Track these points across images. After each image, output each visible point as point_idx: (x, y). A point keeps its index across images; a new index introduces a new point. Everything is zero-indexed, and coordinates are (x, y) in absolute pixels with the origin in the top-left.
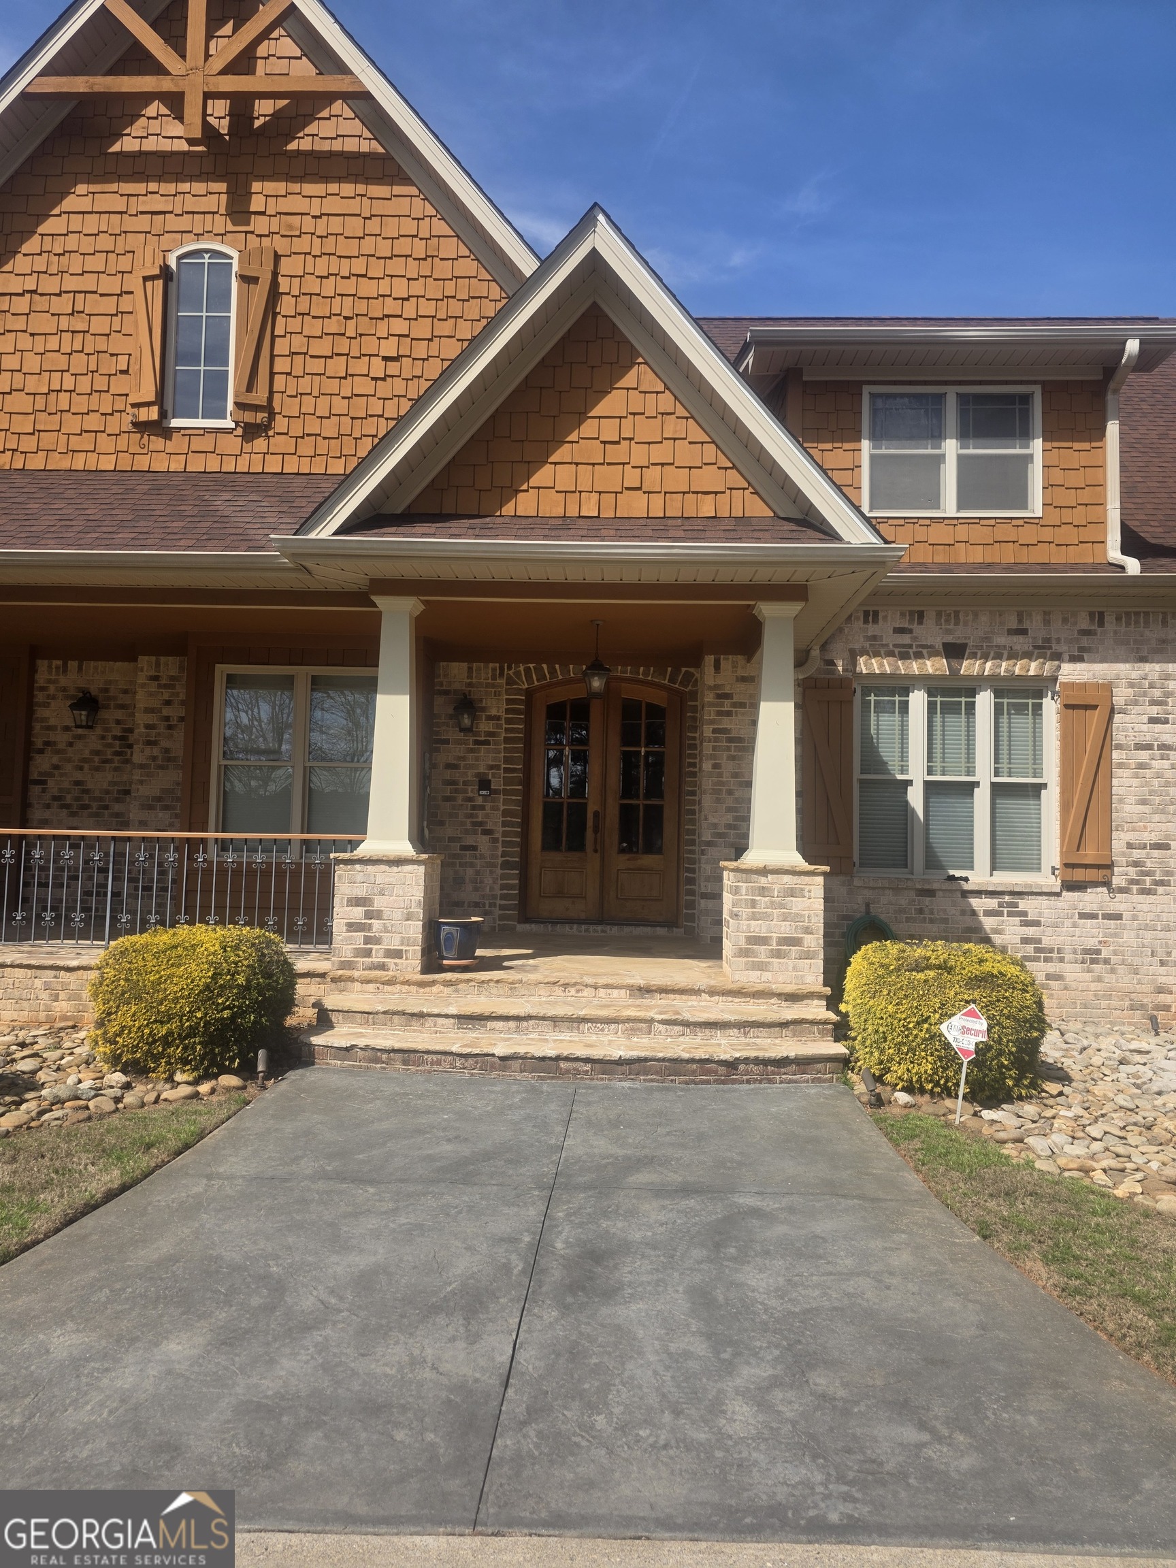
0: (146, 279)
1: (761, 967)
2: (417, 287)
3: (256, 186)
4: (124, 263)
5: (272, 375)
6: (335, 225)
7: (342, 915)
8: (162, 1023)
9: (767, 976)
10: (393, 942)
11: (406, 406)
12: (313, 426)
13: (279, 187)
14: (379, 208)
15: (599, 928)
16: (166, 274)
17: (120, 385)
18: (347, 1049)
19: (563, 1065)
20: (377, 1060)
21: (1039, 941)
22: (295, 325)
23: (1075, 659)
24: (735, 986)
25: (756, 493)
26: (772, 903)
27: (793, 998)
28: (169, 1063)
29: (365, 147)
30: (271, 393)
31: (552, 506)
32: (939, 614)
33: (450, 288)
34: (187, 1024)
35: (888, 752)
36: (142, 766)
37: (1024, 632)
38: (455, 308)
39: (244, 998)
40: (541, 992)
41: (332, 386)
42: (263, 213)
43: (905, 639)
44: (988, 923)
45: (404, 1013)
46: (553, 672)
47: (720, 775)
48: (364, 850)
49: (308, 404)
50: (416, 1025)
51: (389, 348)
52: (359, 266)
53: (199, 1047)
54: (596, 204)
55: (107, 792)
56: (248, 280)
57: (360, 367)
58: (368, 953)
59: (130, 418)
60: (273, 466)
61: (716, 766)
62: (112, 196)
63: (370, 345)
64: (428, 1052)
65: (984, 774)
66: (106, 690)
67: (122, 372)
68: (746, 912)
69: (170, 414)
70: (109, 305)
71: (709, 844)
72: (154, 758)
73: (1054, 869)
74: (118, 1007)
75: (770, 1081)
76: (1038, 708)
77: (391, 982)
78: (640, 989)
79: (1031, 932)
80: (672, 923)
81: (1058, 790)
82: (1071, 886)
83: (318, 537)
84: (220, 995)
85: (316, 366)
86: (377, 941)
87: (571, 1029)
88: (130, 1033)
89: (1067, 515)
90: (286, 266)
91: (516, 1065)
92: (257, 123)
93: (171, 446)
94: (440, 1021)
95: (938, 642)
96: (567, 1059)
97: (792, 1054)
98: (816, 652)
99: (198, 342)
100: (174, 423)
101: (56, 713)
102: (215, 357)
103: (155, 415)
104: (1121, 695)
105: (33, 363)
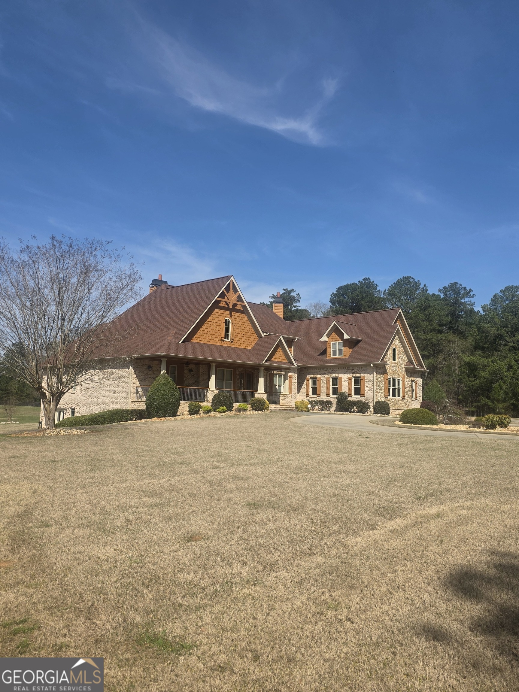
3: (233, 312)
6: (239, 318)
12: (237, 342)
14: (242, 316)
16: (224, 321)
17: (219, 334)
22: (235, 329)
25: (286, 360)
29: (241, 308)
30: (233, 337)
31: (274, 360)
41: (239, 337)
42: (233, 315)
49: (236, 339)
51: (243, 333)
52: (241, 323)
56: (232, 323)
59: (221, 339)
62: (219, 311)
85: (237, 335)
90: (235, 322)
93: (224, 343)
99: (227, 330)
100: (225, 340)
101: (186, 372)
102: (228, 332)
103: (224, 339)
104: (293, 376)
105: (211, 331)
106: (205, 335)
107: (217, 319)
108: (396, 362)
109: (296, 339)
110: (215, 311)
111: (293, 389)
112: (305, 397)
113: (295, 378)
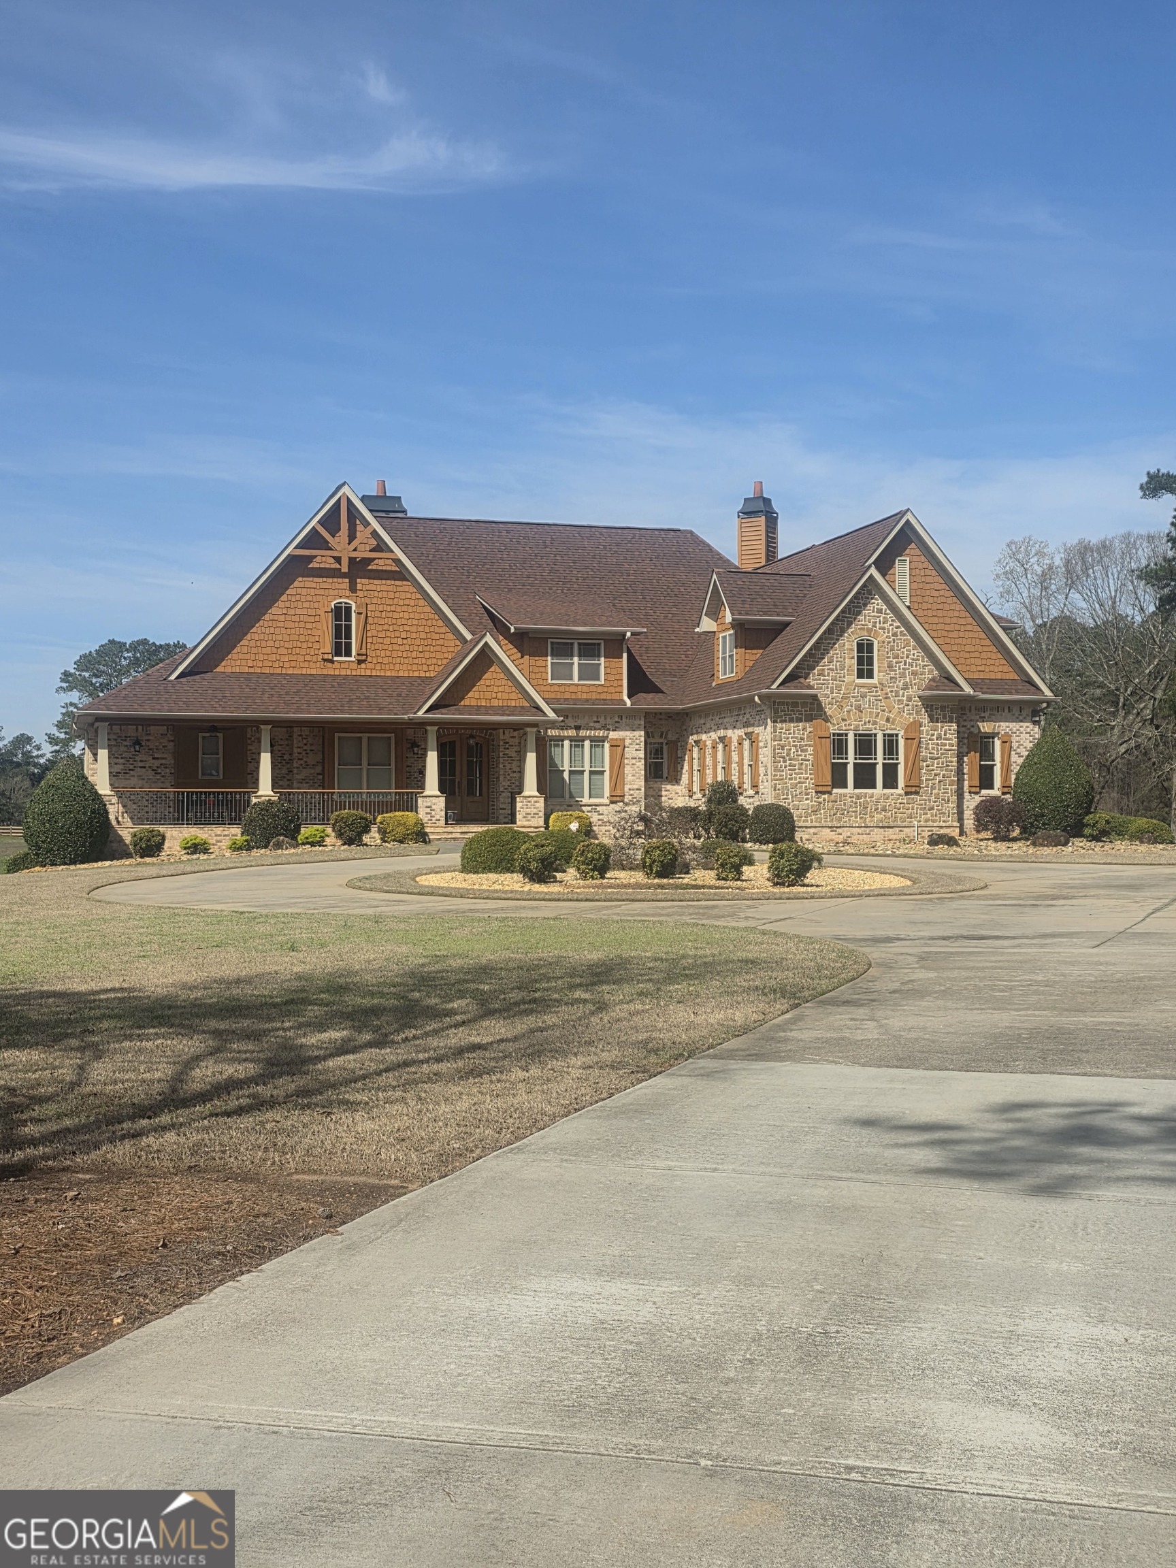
0: (325, 611)
1: (529, 821)
2: (412, 615)
3: (358, 581)
4: (316, 605)
5: (367, 643)
6: (385, 594)
7: (421, 809)
10: (438, 817)
12: (380, 660)
13: (366, 581)
14: (399, 589)
16: (331, 610)
17: (316, 646)
21: (603, 820)
22: (373, 627)
23: (614, 730)
24: (522, 825)
25: (525, 700)
26: (531, 805)
29: (393, 569)
30: (367, 649)
31: (474, 703)
32: (573, 716)
33: (422, 616)
35: (557, 761)
37: (598, 722)
41: (385, 647)
42: (361, 590)
43: (562, 724)
44: (588, 814)
45: (445, 832)
48: (424, 794)
49: (378, 653)
50: (448, 833)
51: (404, 635)
52: (393, 608)
56: (358, 612)
57: (394, 641)
58: (431, 820)
59: (321, 657)
60: (368, 673)
62: (310, 583)
65: (587, 768)
67: (317, 642)
69: (334, 656)
70: (312, 619)
73: (607, 797)
76: (603, 746)
77: (438, 825)
79: (601, 817)
80: (487, 819)
81: (609, 772)
82: (612, 802)
83: (417, 715)
85: (381, 640)
86: (433, 817)
89: (612, 683)
90: (369, 608)
93: (334, 666)
95: (573, 725)
99: (341, 633)
100: (336, 659)
102: (348, 636)
103: (330, 657)
104: (627, 742)
105: (286, 638)
106: (268, 650)
107: (306, 605)
108: (875, 681)
109: (628, 634)
110: (296, 584)
111: (629, 778)
113: (637, 747)
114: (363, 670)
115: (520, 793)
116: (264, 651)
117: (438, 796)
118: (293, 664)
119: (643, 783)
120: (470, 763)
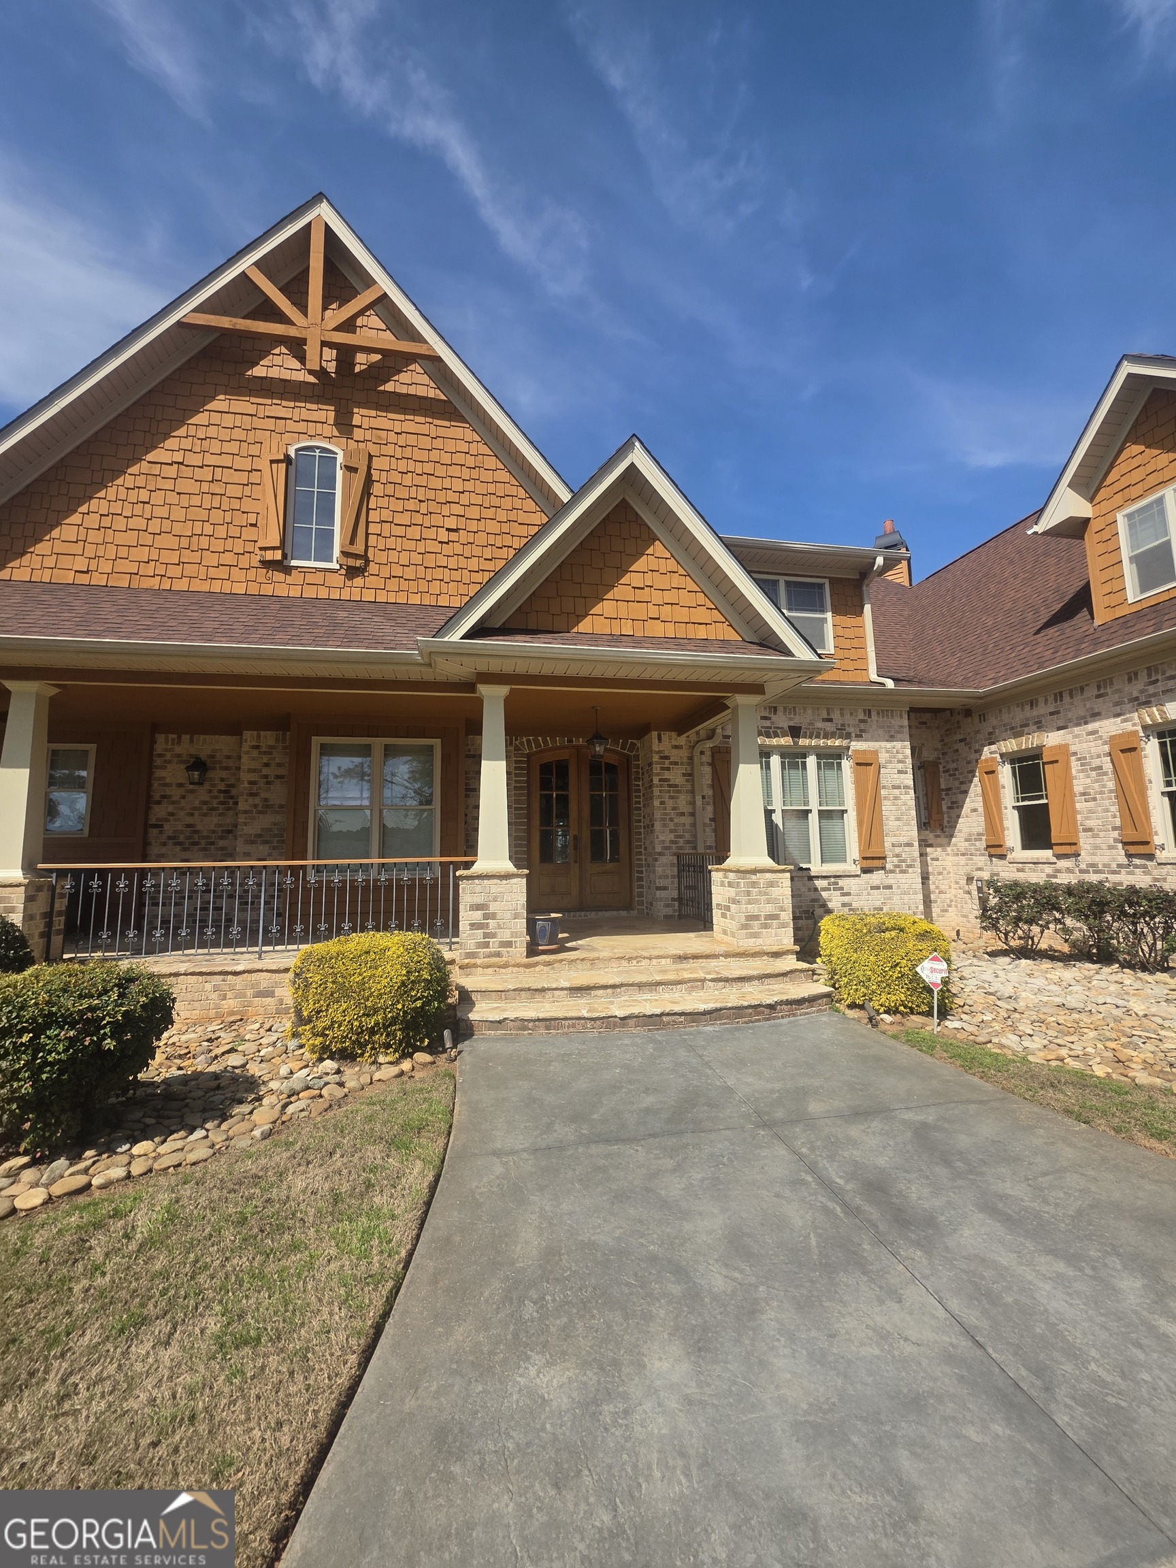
0: (272, 462)
1: (755, 935)
2: (469, 486)
3: (356, 410)
4: (254, 450)
5: (367, 534)
6: (412, 440)
7: (466, 917)
8: (368, 1015)
9: (760, 941)
10: (505, 936)
11: (512, 552)
12: (397, 571)
13: (372, 412)
14: (441, 432)
15: (583, 913)
16: (287, 460)
17: (249, 533)
18: (499, 1022)
19: (665, 1019)
20: (524, 1028)
21: (850, 905)
22: (383, 502)
23: (859, 737)
24: (741, 950)
25: (731, 625)
26: (760, 892)
27: (776, 955)
28: (372, 1049)
29: (432, 393)
30: (367, 547)
31: (602, 627)
32: (785, 709)
33: (491, 488)
34: (390, 1015)
36: (246, 812)
37: (830, 720)
38: (495, 501)
39: (429, 989)
40: (614, 965)
41: (411, 545)
42: (360, 427)
43: (767, 723)
44: (824, 894)
45: (529, 989)
46: (545, 742)
47: (665, 809)
48: (478, 868)
49: (393, 556)
50: (538, 998)
51: (451, 523)
52: (428, 468)
53: (399, 1033)
54: (634, 435)
55: (214, 832)
56: (350, 469)
57: (431, 533)
58: (487, 945)
59: (258, 558)
60: (369, 596)
61: (662, 803)
62: (244, 405)
63: (437, 520)
64: (566, 1019)
65: (814, 805)
66: (213, 756)
67: (251, 525)
68: (744, 899)
69: (289, 557)
70: (242, 477)
71: (660, 854)
72: (256, 806)
73: (854, 860)
74: (328, 1005)
75: (794, 1015)
76: (840, 765)
77: (505, 966)
78: (680, 957)
79: (846, 899)
80: (628, 907)
81: (855, 813)
82: (866, 871)
83: (451, 640)
84: (412, 989)
85: (400, 531)
86: (493, 935)
87: (651, 991)
88: (340, 1026)
89: (847, 654)
90: (376, 463)
91: (632, 1022)
92: (357, 369)
93: (289, 579)
94: (557, 993)
95: (785, 725)
96: (668, 1014)
97: (806, 995)
98: (719, 731)
99: (313, 508)
100: (294, 561)
101: (171, 774)
102: (325, 519)
103: (279, 556)
104: (883, 757)
105: (178, 514)
106: (131, 538)
107: (231, 447)
109: (880, 561)
111: (890, 824)
112: (982, 860)
113: (900, 766)
114: (356, 590)
115: (721, 859)
116: (121, 538)
117: (507, 876)
118: (190, 570)
119: (915, 833)
120: (596, 804)
